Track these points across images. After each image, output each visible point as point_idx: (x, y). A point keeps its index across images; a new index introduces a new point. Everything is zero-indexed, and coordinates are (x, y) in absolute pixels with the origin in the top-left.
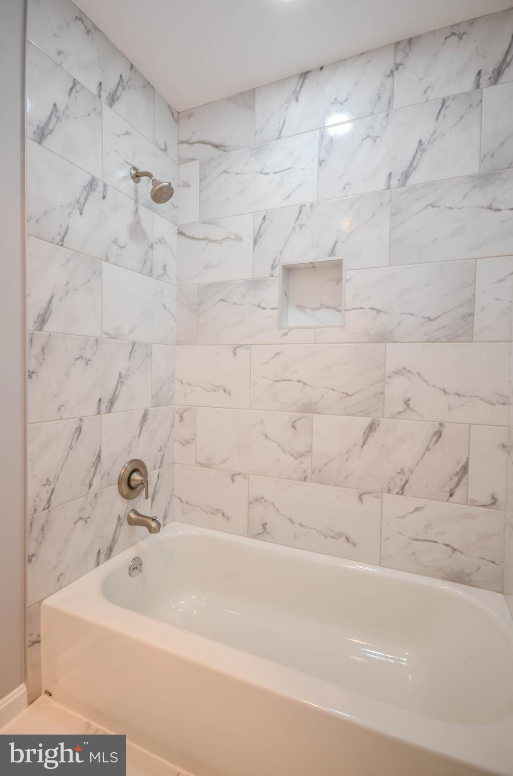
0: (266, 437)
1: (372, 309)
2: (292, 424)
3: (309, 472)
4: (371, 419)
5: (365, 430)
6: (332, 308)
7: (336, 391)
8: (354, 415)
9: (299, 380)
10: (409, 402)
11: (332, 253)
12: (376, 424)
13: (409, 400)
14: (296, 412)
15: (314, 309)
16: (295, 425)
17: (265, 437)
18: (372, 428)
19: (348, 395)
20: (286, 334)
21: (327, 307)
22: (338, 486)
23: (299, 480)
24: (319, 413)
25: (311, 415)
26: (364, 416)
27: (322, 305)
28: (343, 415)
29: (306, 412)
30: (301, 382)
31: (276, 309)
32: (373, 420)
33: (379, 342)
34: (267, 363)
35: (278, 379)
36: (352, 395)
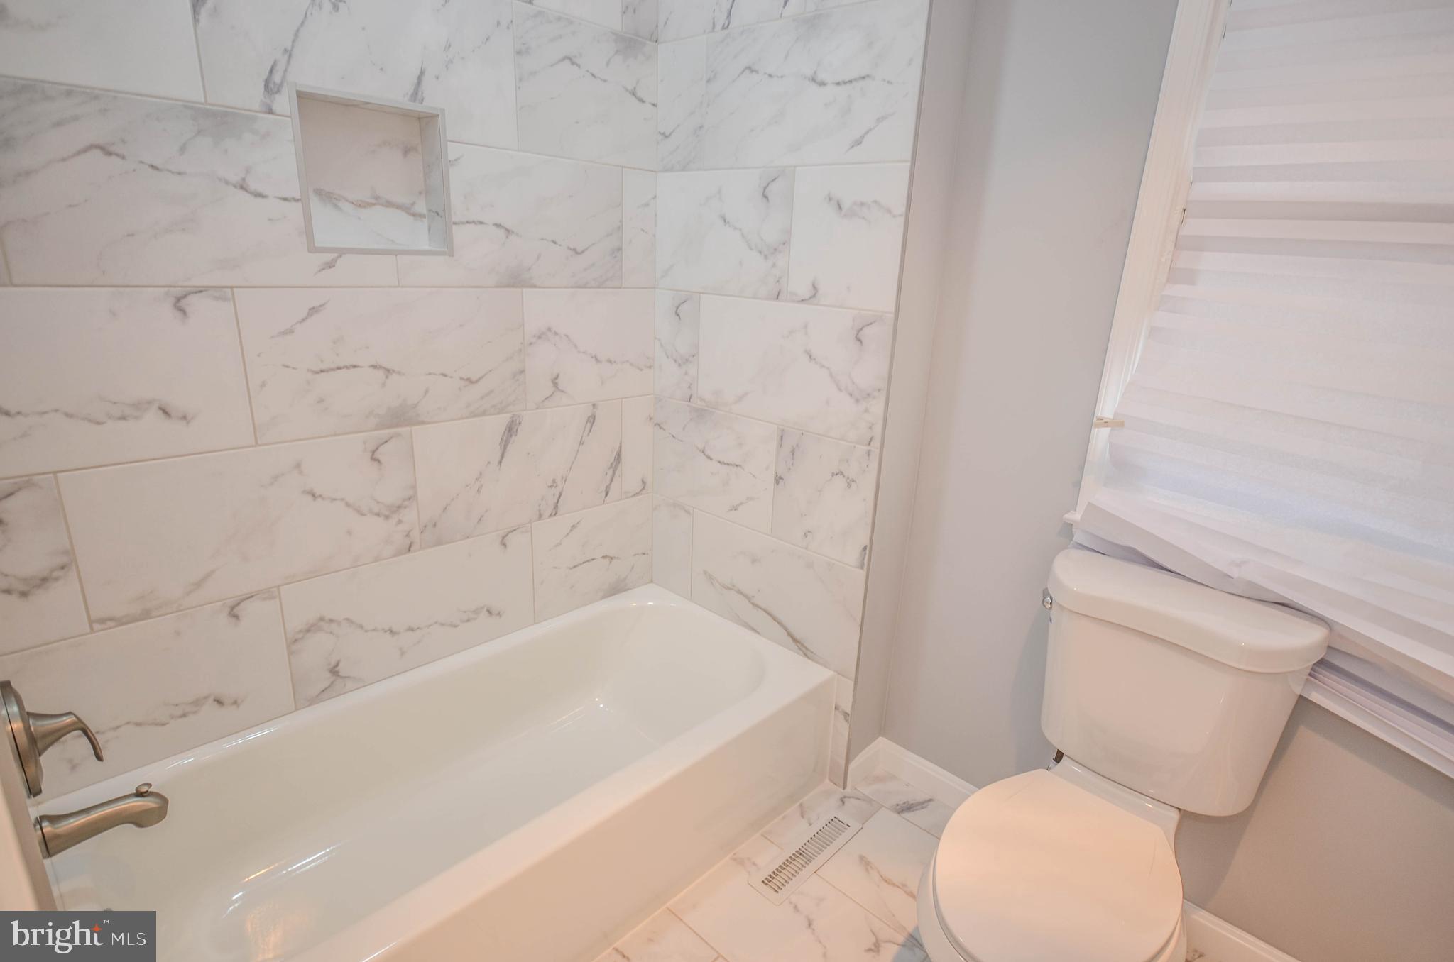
0: (314, 495)
1: (498, 226)
2: (370, 454)
3: (415, 534)
4: (510, 415)
5: (503, 436)
6: (399, 207)
7: (451, 377)
8: (484, 413)
9: (374, 363)
10: (557, 381)
11: (416, 95)
12: (517, 422)
13: (557, 377)
14: (376, 430)
15: (360, 205)
16: (377, 455)
17: (310, 498)
18: (511, 429)
19: (472, 382)
20: (331, 265)
21: (389, 204)
22: (468, 537)
23: (398, 553)
24: (423, 423)
25: (408, 429)
26: (498, 413)
27: (377, 198)
28: (467, 418)
29: (397, 426)
30: (381, 367)
31: (297, 200)
32: (513, 417)
33: (513, 286)
34: (290, 331)
35: (323, 367)
36: (476, 382)
